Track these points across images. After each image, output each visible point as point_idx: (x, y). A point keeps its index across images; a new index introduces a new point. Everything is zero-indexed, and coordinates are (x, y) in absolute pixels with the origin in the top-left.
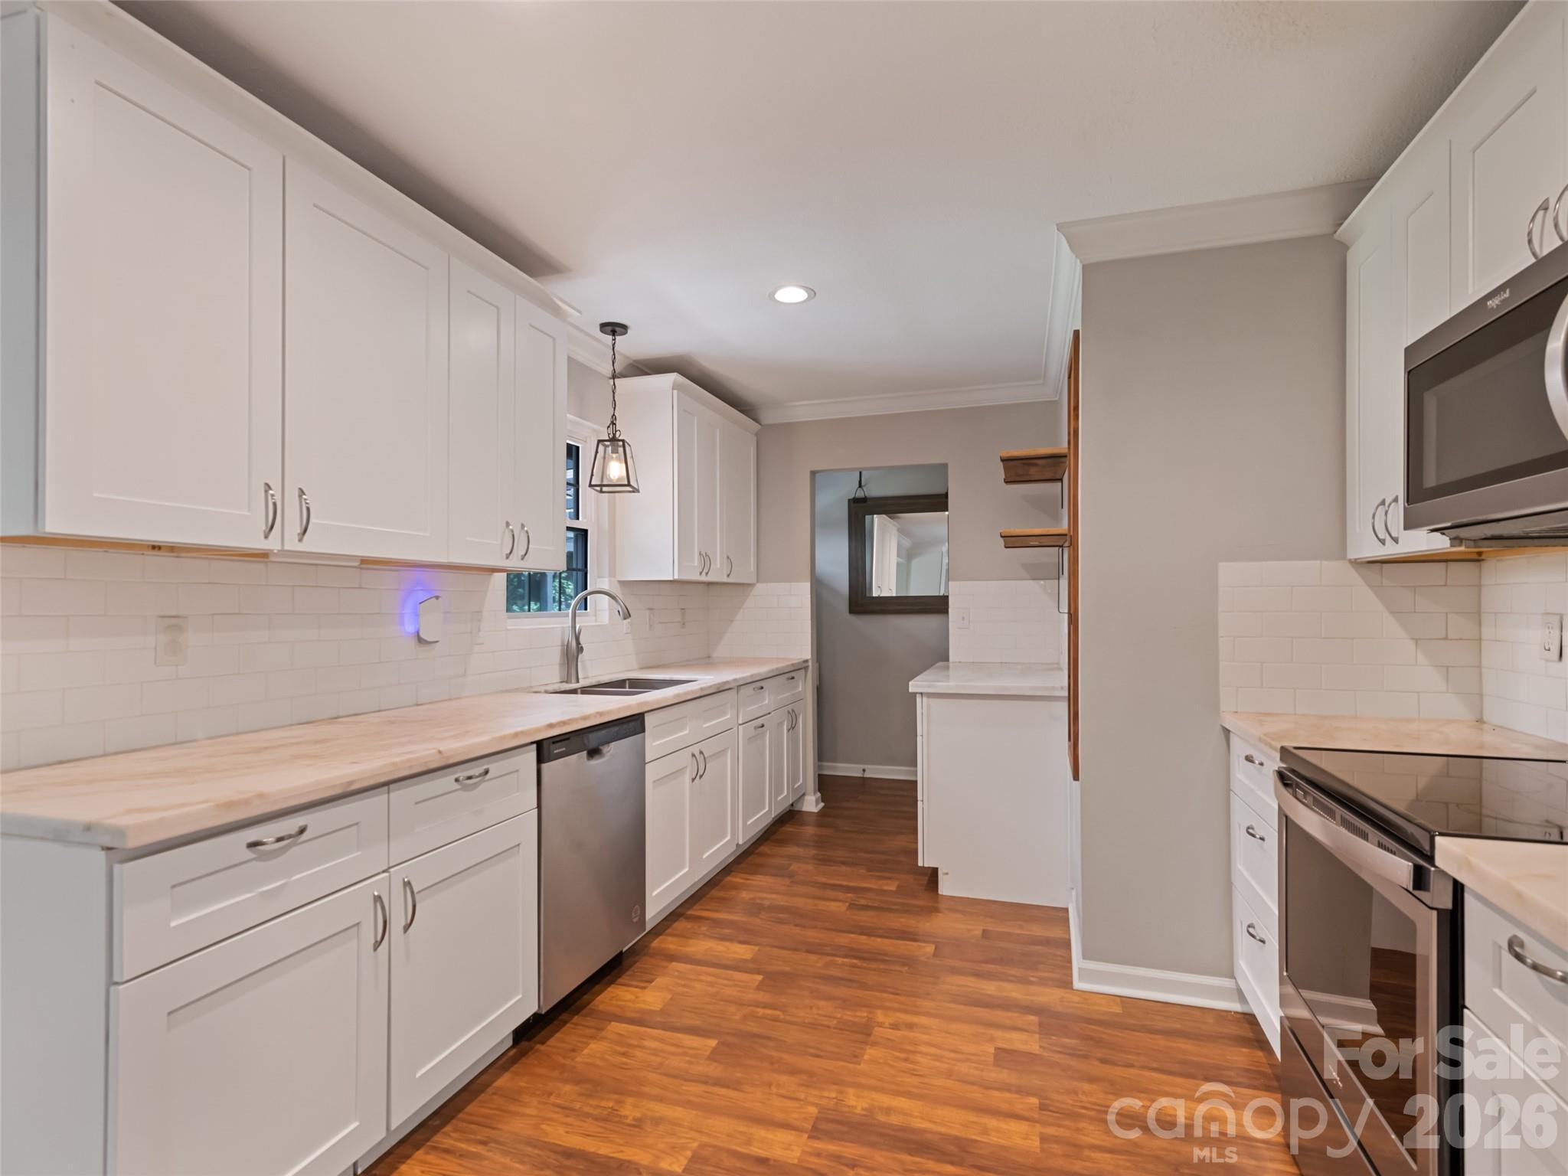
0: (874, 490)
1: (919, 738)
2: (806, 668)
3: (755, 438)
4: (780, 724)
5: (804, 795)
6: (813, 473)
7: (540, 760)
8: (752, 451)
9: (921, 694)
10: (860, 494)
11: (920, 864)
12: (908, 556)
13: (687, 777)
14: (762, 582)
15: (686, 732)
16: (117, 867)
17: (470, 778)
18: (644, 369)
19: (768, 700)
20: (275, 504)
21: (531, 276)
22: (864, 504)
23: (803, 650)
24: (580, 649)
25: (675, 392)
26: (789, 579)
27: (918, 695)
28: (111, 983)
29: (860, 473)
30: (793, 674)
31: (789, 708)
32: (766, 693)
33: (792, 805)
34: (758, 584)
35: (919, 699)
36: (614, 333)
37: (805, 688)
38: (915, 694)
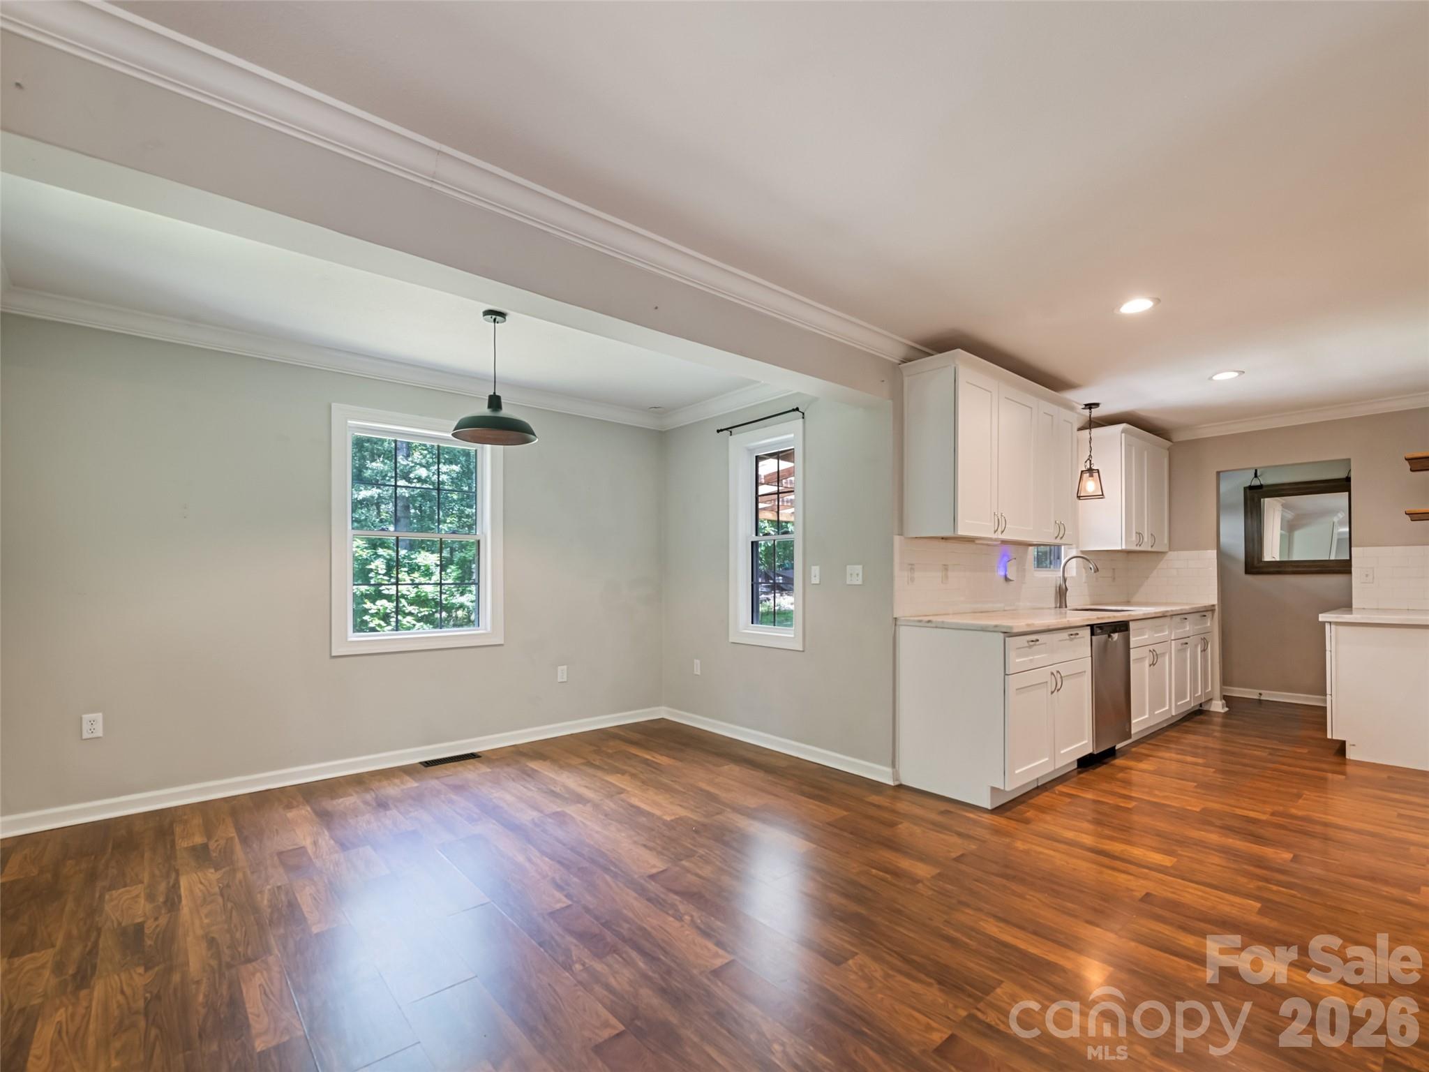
0: (1268, 479)
1: (1328, 654)
2: (1213, 611)
3: (1168, 452)
4: (1196, 646)
5: (1211, 700)
6: (1218, 473)
7: (1092, 634)
8: (1166, 461)
9: (1330, 623)
10: (1256, 482)
11: (1329, 736)
12: (1290, 527)
13: (1147, 663)
14: (1174, 551)
15: (1146, 637)
16: (1007, 639)
17: (1071, 635)
18: (1100, 423)
19: (1188, 628)
20: (998, 520)
21: (1055, 391)
22: (1260, 490)
23: (1211, 597)
24: (1066, 589)
25: (1123, 435)
26: (1197, 547)
27: (1326, 624)
28: (1005, 674)
29: (1256, 471)
30: (1204, 613)
31: (1202, 636)
32: (1187, 623)
33: (1201, 705)
34: (1170, 552)
35: (1327, 626)
36: (1090, 408)
37: (1212, 624)
38: (1324, 623)
